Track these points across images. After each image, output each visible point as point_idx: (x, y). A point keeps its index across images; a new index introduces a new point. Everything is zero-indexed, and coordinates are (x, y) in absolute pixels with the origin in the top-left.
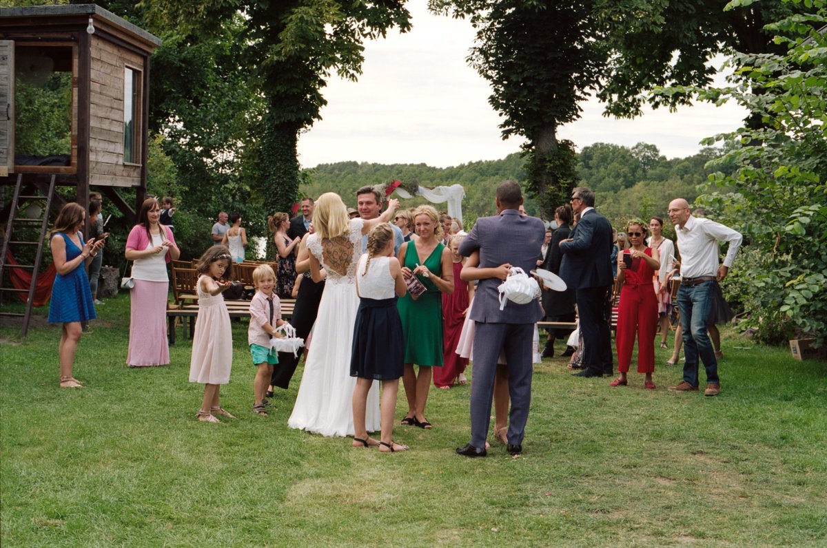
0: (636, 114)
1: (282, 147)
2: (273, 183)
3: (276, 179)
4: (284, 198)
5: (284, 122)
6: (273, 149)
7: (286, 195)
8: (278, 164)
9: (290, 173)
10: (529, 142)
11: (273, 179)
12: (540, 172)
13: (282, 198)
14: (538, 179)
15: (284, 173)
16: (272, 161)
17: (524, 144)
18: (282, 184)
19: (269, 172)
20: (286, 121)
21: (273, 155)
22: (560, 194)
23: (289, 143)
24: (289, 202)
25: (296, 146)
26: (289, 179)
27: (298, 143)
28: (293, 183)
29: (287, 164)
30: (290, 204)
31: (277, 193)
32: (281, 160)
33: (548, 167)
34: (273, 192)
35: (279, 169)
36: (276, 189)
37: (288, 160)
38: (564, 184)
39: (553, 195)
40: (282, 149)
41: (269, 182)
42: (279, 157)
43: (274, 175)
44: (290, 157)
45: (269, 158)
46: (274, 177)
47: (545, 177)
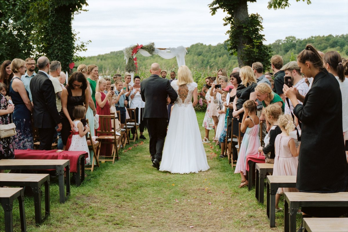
0: (286, 5)
1: (60, 24)
2: (55, 49)
3: (57, 46)
4: (63, 59)
5: (61, 6)
6: (55, 25)
7: (64, 57)
8: (59, 36)
9: (67, 42)
10: (230, 16)
11: (55, 47)
12: (239, 36)
13: (62, 59)
14: (237, 40)
15: (63, 42)
16: (54, 34)
17: (226, 18)
18: (61, 49)
19: (53, 42)
20: (62, 6)
21: (54, 30)
22: (254, 50)
23: (66, 21)
24: (67, 62)
25: (71, 24)
26: (66, 45)
27: (73, 22)
28: (69, 48)
29: (65, 36)
30: (67, 63)
31: (58, 56)
32: (60, 33)
33: (245, 32)
34: (56, 55)
35: (59, 39)
36: (57, 53)
37: (66, 33)
38: (257, 43)
39: (249, 51)
40: (60, 25)
41: (53, 48)
42: (59, 31)
43: (56, 43)
44: (67, 31)
45: (52, 32)
46: (56, 45)
47: (242, 39)
